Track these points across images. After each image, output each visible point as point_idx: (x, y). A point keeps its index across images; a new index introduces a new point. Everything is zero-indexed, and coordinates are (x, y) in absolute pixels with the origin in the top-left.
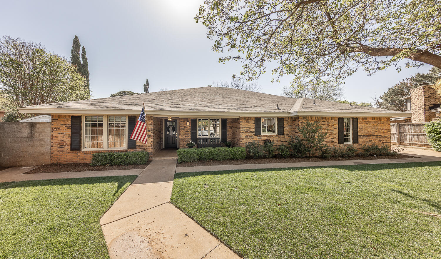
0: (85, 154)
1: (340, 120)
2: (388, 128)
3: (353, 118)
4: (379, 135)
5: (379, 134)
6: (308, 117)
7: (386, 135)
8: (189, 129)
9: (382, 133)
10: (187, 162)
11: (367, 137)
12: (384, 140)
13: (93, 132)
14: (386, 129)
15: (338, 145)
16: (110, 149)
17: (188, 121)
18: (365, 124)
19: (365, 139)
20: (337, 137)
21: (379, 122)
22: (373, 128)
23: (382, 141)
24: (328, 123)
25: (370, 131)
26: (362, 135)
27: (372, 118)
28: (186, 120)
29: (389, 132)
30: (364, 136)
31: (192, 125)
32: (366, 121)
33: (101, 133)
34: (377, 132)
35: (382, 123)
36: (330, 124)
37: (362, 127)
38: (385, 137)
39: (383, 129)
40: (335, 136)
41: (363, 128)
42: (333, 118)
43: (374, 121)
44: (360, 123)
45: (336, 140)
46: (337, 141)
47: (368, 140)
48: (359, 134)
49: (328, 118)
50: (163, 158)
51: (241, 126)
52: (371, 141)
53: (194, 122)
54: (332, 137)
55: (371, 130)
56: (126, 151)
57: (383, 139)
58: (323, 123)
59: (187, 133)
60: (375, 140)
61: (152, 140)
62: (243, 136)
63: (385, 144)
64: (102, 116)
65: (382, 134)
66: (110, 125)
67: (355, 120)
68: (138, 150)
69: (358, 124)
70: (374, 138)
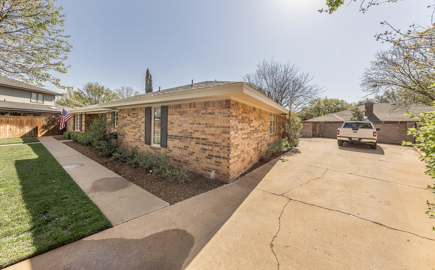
1: (148, 111)
2: (224, 125)
3: (162, 107)
4: (203, 139)
5: (203, 137)
7: (217, 141)
9: (209, 134)
11: (180, 138)
12: (212, 150)
14: (218, 127)
15: (144, 145)
18: (179, 116)
19: (177, 142)
20: (144, 135)
21: (204, 111)
22: (191, 124)
23: (207, 152)
25: (185, 129)
26: (174, 134)
27: (191, 104)
29: (226, 133)
30: (176, 137)
32: (180, 110)
34: (197, 131)
35: (210, 114)
36: (139, 117)
37: (174, 121)
38: (216, 144)
39: (211, 127)
40: (142, 133)
41: (176, 124)
42: (141, 108)
43: (194, 109)
44: (171, 115)
46: (144, 141)
48: (170, 133)
49: (138, 108)
52: (186, 148)
55: (187, 126)
57: (210, 148)
63: (214, 159)
65: (208, 137)
67: (164, 110)
69: (169, 116)
70: (193, 143)
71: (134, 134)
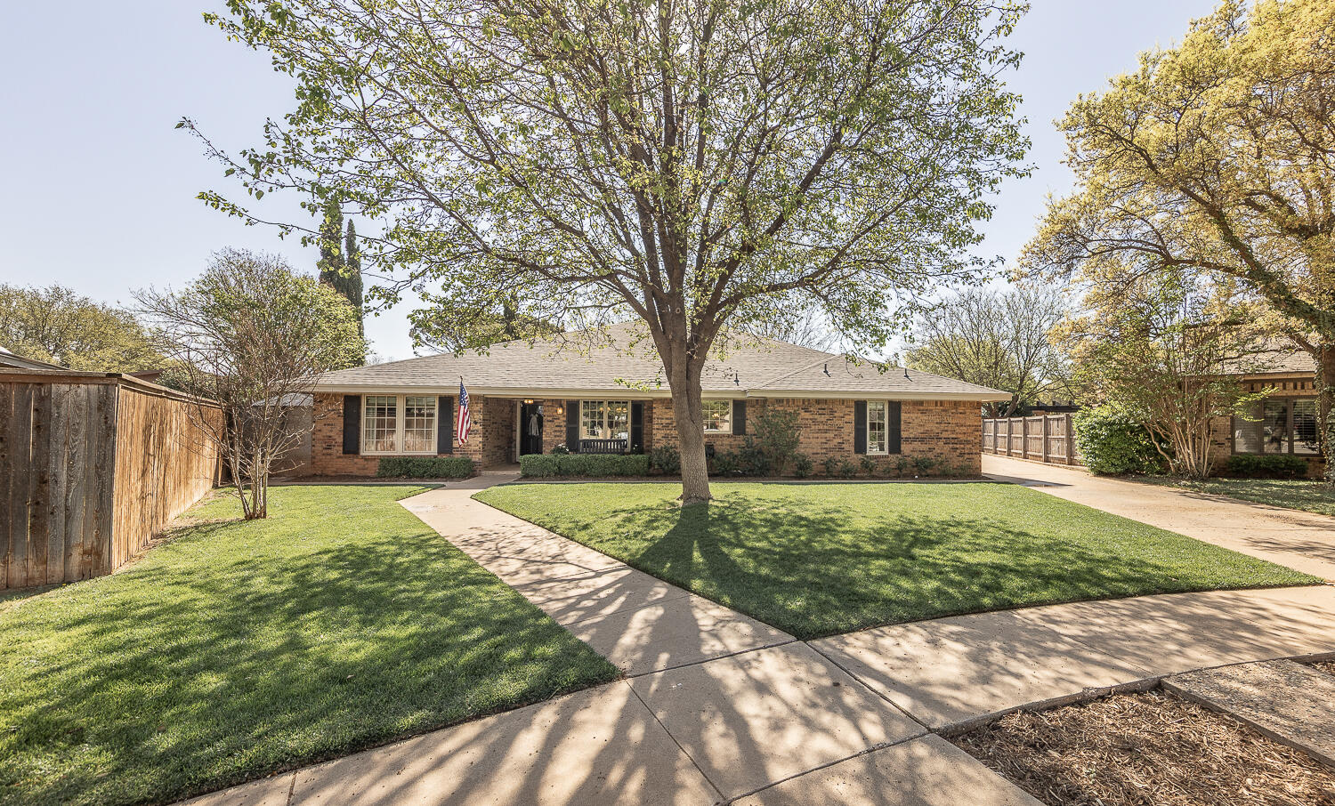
0: (366, 459)
1: (860, 406)
2: (975, 423)
3: (891, 403)
4: (953, 438)
5: (954, 436)
6: (788, 400)
7: (969, 438)
8: (562, 421)
9: (960, 433)
10: (536, 476)
11: (922, 440)
12: (963, 449)
13: (380, 424)
14: (969, 426)
15: (855, 456)
16: (408, 453)
17: (561, 406)
18: (920, 415)
19: (917, 445)
20: (852, 440)
21: (954, 411)
22: (937, 423)
23: (958, 451)
24: (832, 412)
25: (929, 429)
26: (911, 436)
27: (936, 402)
28: (558, 403)
30: (915, 439)
31: (568, 413)
32: (921, 408)
33: (393, 424)
34: (946, 431)
35: (961, 413)
36: (836, 414)
37: (910, 421)
38: (968, 442)
39: (961, 426)
40: (846, 438)
41: (912, 424)
42: (843, 401)
43: (941, 408)
44: (906, 413)
45: (850, 447)
46: (853, 449)
47: (925, 447)
48: (904, 434)
49: (833, 401)
50: (500, 473)
51: (654, 416)
52: (931, 450)
53: (572, 407)
54: (841, 441)
55: (933, 427)
56: (435, 457)
57: (962, 446)
58: (820, 412)
59: (558, 429)
60: (940, 447)
61: (481, 439)
62: (658, 435)
63: (966, 456)
64: (394, 397)
65: (959, 436)
66: (409, 412)
67: (895, 407)
68: (456, 456)
69: (903, 415)
70: (941, 443)
71: (824, 440)
